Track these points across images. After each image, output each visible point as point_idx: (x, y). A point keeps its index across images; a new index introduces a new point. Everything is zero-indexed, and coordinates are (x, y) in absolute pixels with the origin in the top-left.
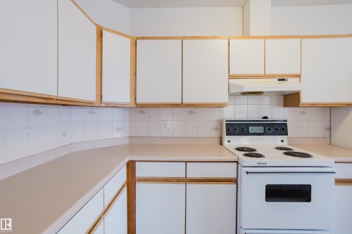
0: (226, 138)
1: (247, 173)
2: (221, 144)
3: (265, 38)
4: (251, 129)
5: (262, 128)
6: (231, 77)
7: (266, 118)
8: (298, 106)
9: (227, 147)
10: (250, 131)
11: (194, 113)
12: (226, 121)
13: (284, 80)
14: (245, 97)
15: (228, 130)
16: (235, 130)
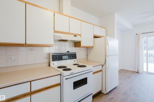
0: (52, 63)
1: (66, 79)
2: (49, 66)
3: (70, 17)
4: (64, 57)
5: (67, 56)
6: (55, 32)
7: (68, 52)
8: (80, 47)
9: (53, 67)
10: (63, 58)
11: (33, 50)
12: (52, 54)
13: (76, 36)
14: (60, 42)
15: (53, 58)
16: (56, 58)
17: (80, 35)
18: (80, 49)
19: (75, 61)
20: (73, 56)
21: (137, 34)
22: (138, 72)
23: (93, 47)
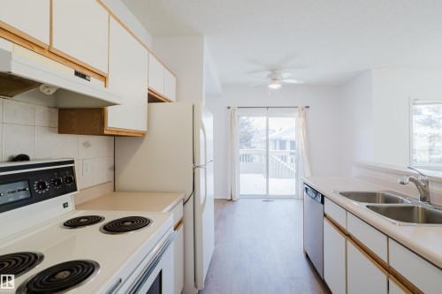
13: (84, 76)
17: (103, 78)
18: (87, 145)
19: (65, 205)
20: (58, 180)
21: (229, 108)
22: (231, 200)
23: (144, 134)
